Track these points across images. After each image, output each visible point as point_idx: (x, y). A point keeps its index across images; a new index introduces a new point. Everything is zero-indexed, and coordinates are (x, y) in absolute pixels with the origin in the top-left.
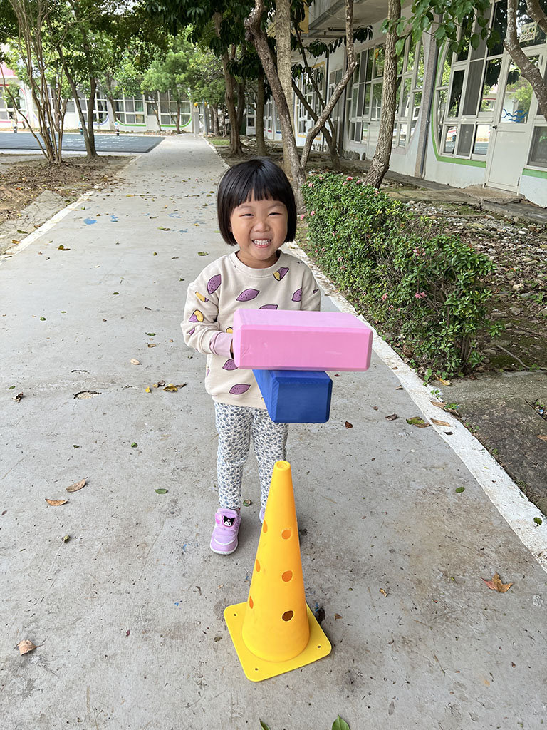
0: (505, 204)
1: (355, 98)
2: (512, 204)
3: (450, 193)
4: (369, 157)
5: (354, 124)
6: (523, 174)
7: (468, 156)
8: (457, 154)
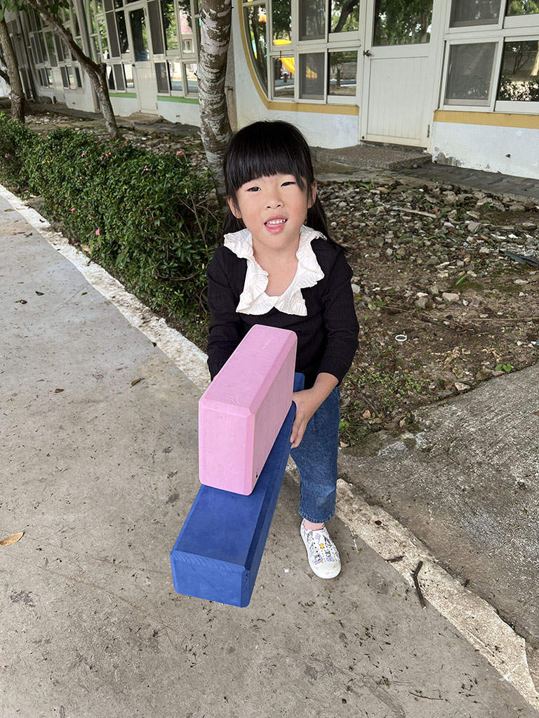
0: (151, 124)
1: (34, 47)
4: (59, 100)
5: (39, 71)
6: (158, 100)
7: (124, 90)
8: (118, 89)
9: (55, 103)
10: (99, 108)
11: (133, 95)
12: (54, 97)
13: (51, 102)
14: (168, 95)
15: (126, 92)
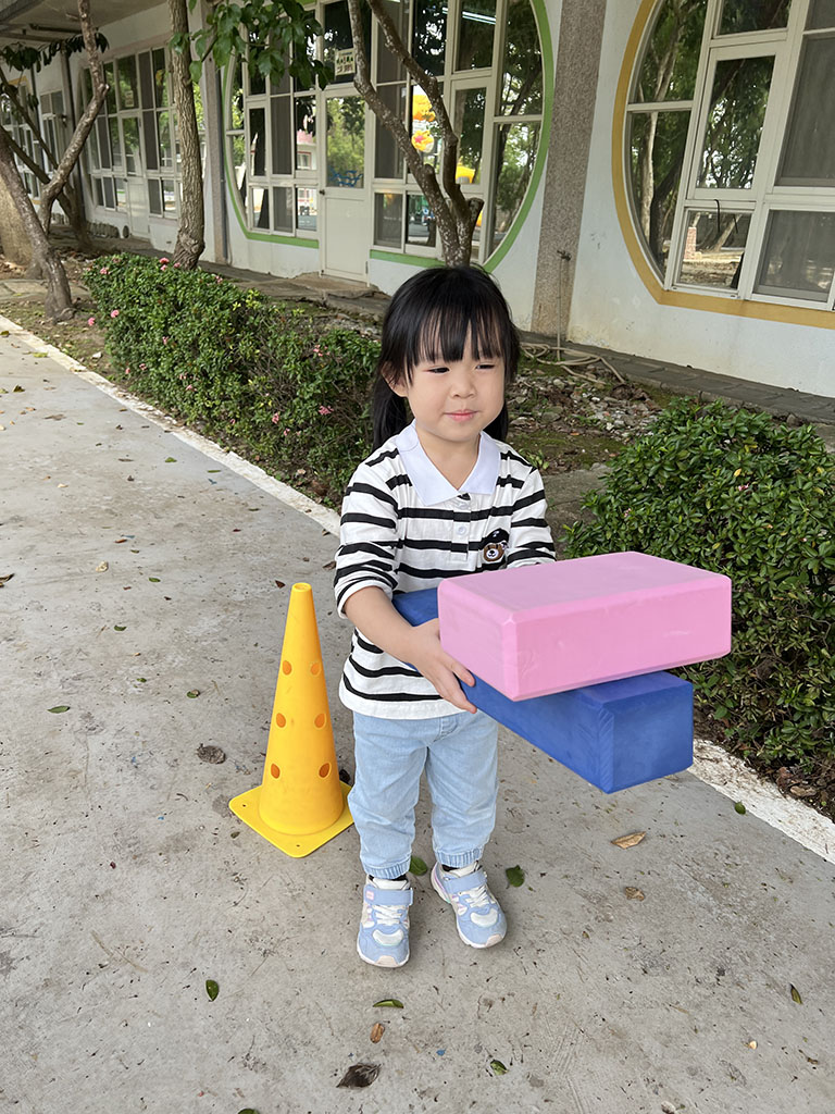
0: (355, 299)
1: (94, 140)
2: (364, 299)
3: (277, 285)
4: (135, 232)
5: (98, 181)
6: (371, 257)
7: (291, 232)
8: (275, 229)
9: (127, 237)
10: (227, 257)
11: (314, 244)
12: (126, 229)
13: (117, 235)
14: (401, 251)
15: (295, 237)
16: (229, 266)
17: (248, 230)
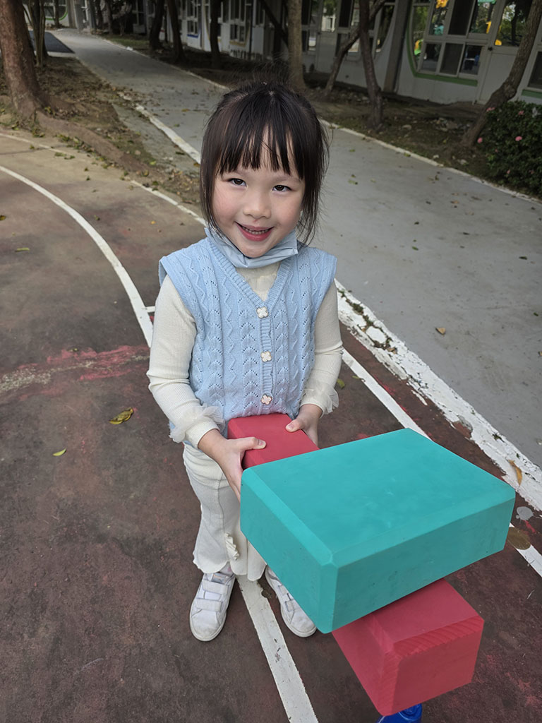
7: (455, 73)
8: (441, 71)
10: (394, 87)
11: (474, 83)
15: (457, 78)
16: (395, 94)
17: (417, 71)
